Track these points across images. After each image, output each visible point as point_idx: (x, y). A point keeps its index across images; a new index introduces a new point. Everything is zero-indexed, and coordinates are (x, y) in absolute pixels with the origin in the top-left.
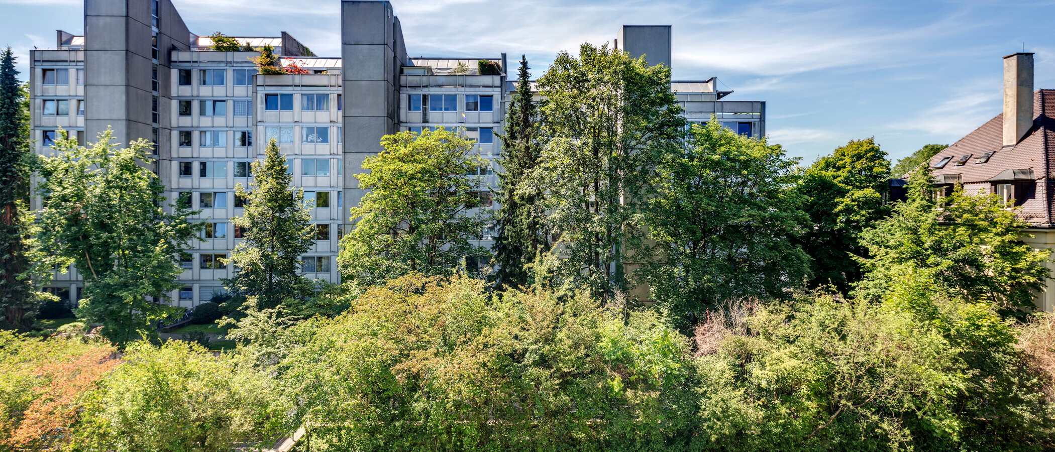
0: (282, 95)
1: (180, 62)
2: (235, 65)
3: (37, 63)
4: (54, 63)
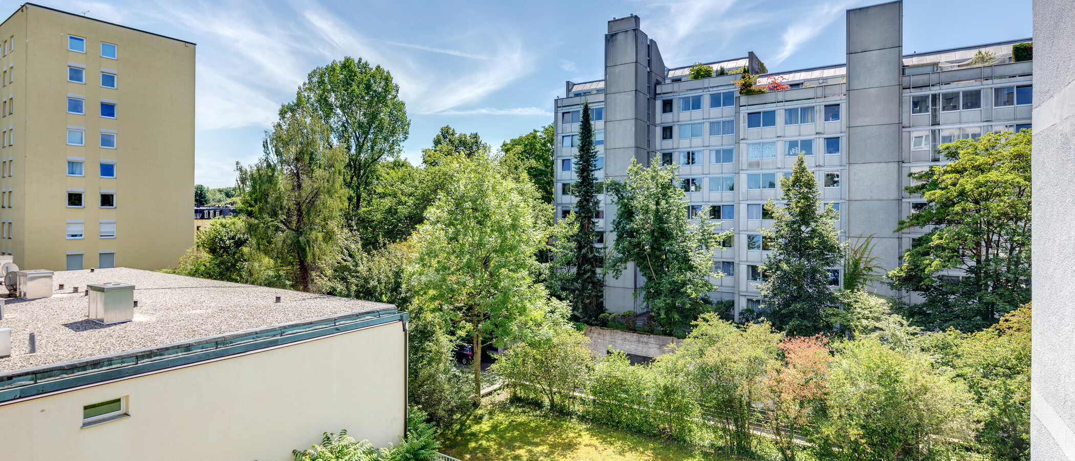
0: (764, 112)
1: (663, 94)
2: (711, 89)
3: (559, 109)
4: (570, 107)
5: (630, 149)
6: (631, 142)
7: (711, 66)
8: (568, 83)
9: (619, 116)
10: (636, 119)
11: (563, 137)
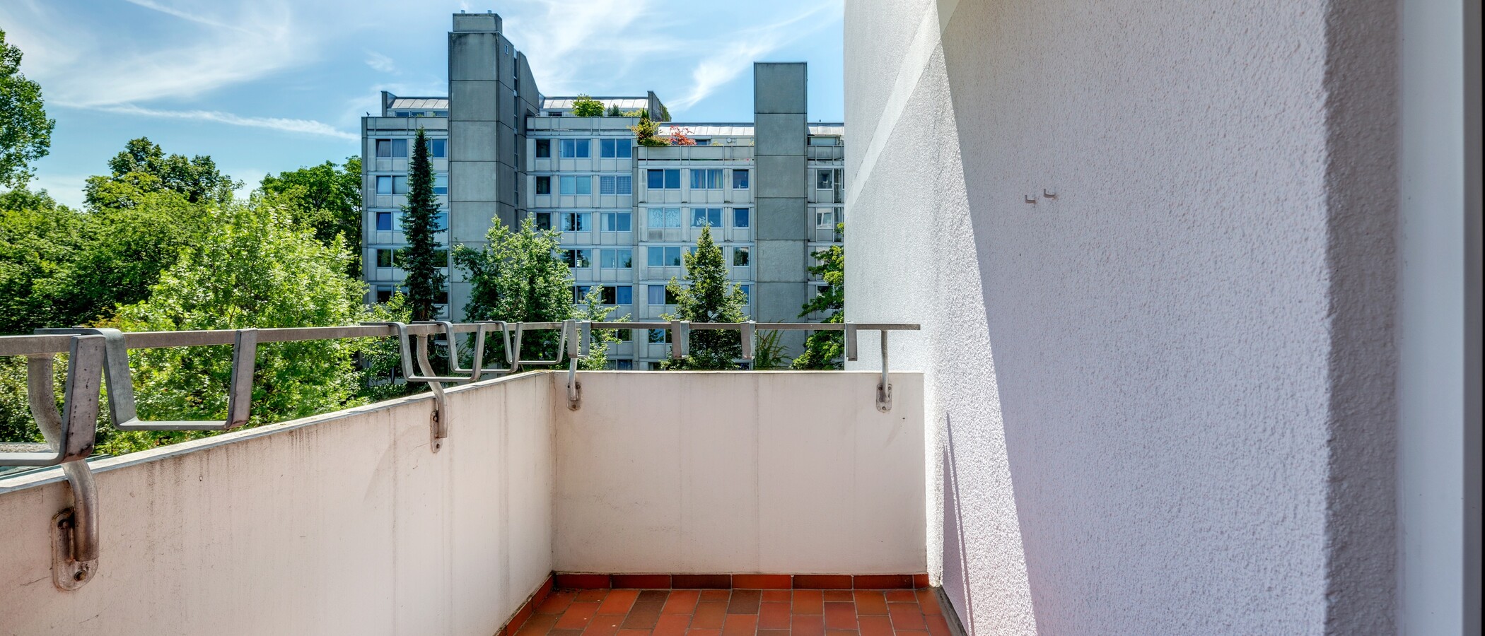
0: (667, 171)
1: (537, 130)
2: (602, 133)
3: (369, 133)
4: (389, 133)
5: (490, 204)
6: (491, 194)
7: (602, 101)
8: (385, 94)
9: (471, 155)
10: (498, 162)
11: (378, 177)
